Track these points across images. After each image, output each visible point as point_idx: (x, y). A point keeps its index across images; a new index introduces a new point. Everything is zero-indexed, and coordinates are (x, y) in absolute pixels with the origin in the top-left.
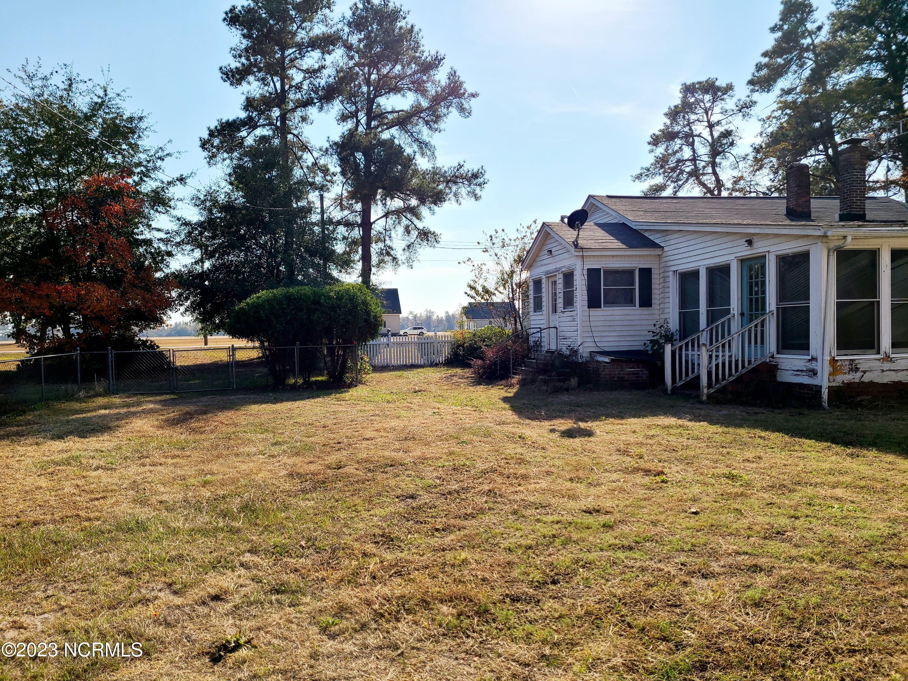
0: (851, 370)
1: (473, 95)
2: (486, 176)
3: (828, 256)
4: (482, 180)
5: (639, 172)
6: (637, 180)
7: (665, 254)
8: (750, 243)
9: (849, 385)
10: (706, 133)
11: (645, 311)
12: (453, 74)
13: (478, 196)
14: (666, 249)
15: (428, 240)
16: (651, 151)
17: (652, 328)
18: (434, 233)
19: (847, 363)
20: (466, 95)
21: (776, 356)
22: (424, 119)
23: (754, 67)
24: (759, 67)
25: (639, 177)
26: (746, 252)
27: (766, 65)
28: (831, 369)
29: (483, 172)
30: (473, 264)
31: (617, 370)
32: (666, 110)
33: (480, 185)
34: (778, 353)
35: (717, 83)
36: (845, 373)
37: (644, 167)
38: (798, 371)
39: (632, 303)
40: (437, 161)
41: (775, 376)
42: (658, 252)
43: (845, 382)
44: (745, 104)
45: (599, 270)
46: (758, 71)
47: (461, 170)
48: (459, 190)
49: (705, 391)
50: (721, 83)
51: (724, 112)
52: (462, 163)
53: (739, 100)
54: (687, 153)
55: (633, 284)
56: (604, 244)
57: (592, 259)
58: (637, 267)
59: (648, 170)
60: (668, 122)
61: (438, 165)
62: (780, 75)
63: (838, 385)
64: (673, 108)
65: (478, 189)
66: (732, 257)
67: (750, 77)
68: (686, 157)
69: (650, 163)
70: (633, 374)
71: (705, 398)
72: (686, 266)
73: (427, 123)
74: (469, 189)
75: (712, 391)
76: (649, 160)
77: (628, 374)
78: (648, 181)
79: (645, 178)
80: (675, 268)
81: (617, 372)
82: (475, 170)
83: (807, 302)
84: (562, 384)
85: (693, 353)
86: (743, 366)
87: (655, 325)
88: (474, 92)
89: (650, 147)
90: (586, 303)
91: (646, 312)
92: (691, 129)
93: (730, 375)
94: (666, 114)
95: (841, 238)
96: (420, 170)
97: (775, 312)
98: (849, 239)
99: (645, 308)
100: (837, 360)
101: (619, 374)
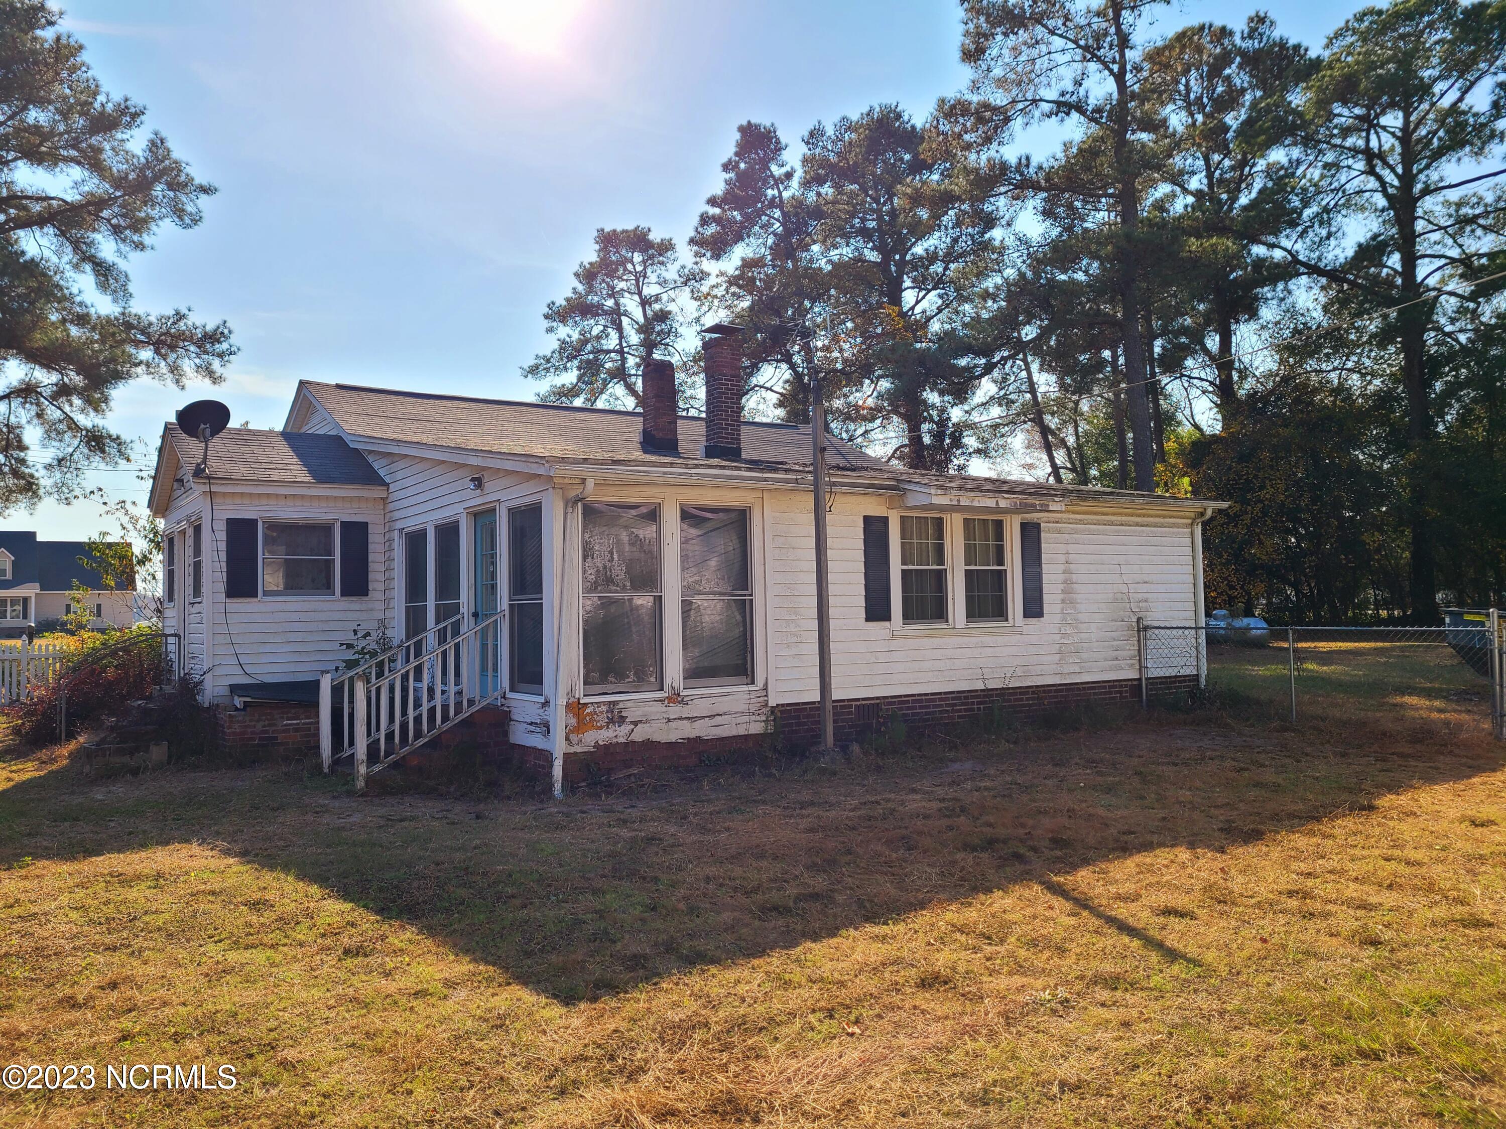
0: (611, 721)
1: (206, 190)
2: (233, 339)
3: (566, 514)
4: (225, 346)
5: (532, 362)
6: (530, 376)
7: (392, 497)
8: (478, 483)
9: (607, 750)
10: (638, 314)
11: (354, 604)
12: (157, 145)
13: (217, 375)
14: (392, 488)
15: (103, 452)
16: (550, 330)
17: (350, 637)
18: (118, 438)
19: (604, 708)
20: (190, 188)
21: (509, 695)
22: (109, 221)
23: (698, 218)
24: (705, 220)
25: (533, 371)
26: (477, 500)
27: (716, 219)
28: (573, 721)
29: (226, 331)
30: (105, 499)
31: (262, 723)
32: (576, 268)
33: (221, 355)
34: (512, 690)
35: (651, 237)
36: (601, 728)
37: (541, 354)
38: (531, 724)
39: (329, 588)
40: (132, 302)
41: (506, 734)
42: (378, 492)
43: (601, 743)
44: (693, 274)
45: (255, 521)
46: (702, 226)
47: (181, 324)
48: (179, 361)
49: (363, 769)
50: (655, 236)
51: (662, 283)
52: (184, 311)
53: (683, 267)
54: (612, 342)
55: (330, 552)
56: (268, 472)
57: (238, 501)
58: (336, 520)
59: (548, 361)
60: (581, 288)
61: (133, 311)
62: (739, 238)
63: (586, 749)
64: (588, 266)
65: (216, 364)
66: (459, 508)
67: (692, 234)
68: (611, 347)
69: (551, 350)
70: (296, 730)
71: (360, 784)
72: (412, 524)
73: (117, 231)
74: (197, 361)
75: (377, 768)
76: (549, 345)
77: (284, 731)
78: (548, 379)
79: (543, 373)
80: (399, 525)
81: (259, 726)
82: (210, 327)
83: (538, 596)
84: (126, 759)
85: (418, 685)
86: (445, 718)
87: (355, 632)
88: (204, 183)
89: (546, 324)
90: (222, 587)
91: (356, 606)
92: (617, 304)
93: (418, 734)
94: (577, 275)
95: (577, 481)
96: (94, 316)
97: (507, 613)
98: (590, 483)
99: (354, 599)
100: (586, 704)
101: (266, 732)
